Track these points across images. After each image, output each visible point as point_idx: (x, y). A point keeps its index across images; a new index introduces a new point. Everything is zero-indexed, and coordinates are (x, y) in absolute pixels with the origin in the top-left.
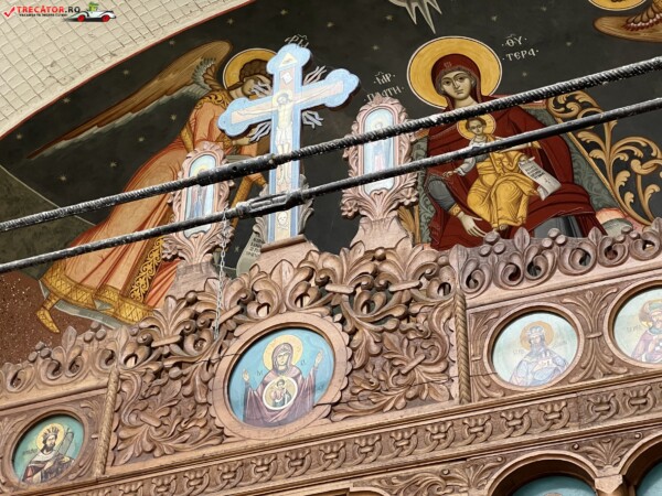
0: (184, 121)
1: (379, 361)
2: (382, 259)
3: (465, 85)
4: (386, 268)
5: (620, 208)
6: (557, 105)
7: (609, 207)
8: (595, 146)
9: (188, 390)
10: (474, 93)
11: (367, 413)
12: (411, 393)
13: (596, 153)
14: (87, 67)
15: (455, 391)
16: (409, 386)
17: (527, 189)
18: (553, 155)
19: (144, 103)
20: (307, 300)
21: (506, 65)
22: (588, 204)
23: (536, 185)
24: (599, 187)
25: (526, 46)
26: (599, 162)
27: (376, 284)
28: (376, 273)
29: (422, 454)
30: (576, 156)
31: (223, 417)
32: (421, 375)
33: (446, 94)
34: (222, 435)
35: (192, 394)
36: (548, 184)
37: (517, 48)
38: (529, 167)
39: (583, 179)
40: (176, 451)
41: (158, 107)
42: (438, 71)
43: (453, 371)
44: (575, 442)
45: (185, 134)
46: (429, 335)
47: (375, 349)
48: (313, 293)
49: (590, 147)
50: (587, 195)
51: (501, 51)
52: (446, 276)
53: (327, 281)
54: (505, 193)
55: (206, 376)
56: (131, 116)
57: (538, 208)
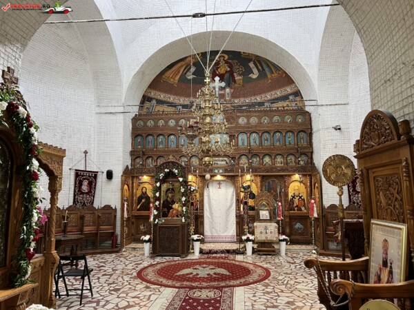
8: (236, 66)
10: (223, 59)
15: (235, 124)
16: (231, 122)
18: (230, 67)
21: (229, 57)
22: (233, 72)
26: (236, 68)
29: (232, 130)
30: (233, 67)
38: (227, 67)
42: (220, 57)
43: (235, 122)
44: (246, 131)
47: (228, 118)
52: (235, 111)
54: (223, 69)
57: (226, 72)
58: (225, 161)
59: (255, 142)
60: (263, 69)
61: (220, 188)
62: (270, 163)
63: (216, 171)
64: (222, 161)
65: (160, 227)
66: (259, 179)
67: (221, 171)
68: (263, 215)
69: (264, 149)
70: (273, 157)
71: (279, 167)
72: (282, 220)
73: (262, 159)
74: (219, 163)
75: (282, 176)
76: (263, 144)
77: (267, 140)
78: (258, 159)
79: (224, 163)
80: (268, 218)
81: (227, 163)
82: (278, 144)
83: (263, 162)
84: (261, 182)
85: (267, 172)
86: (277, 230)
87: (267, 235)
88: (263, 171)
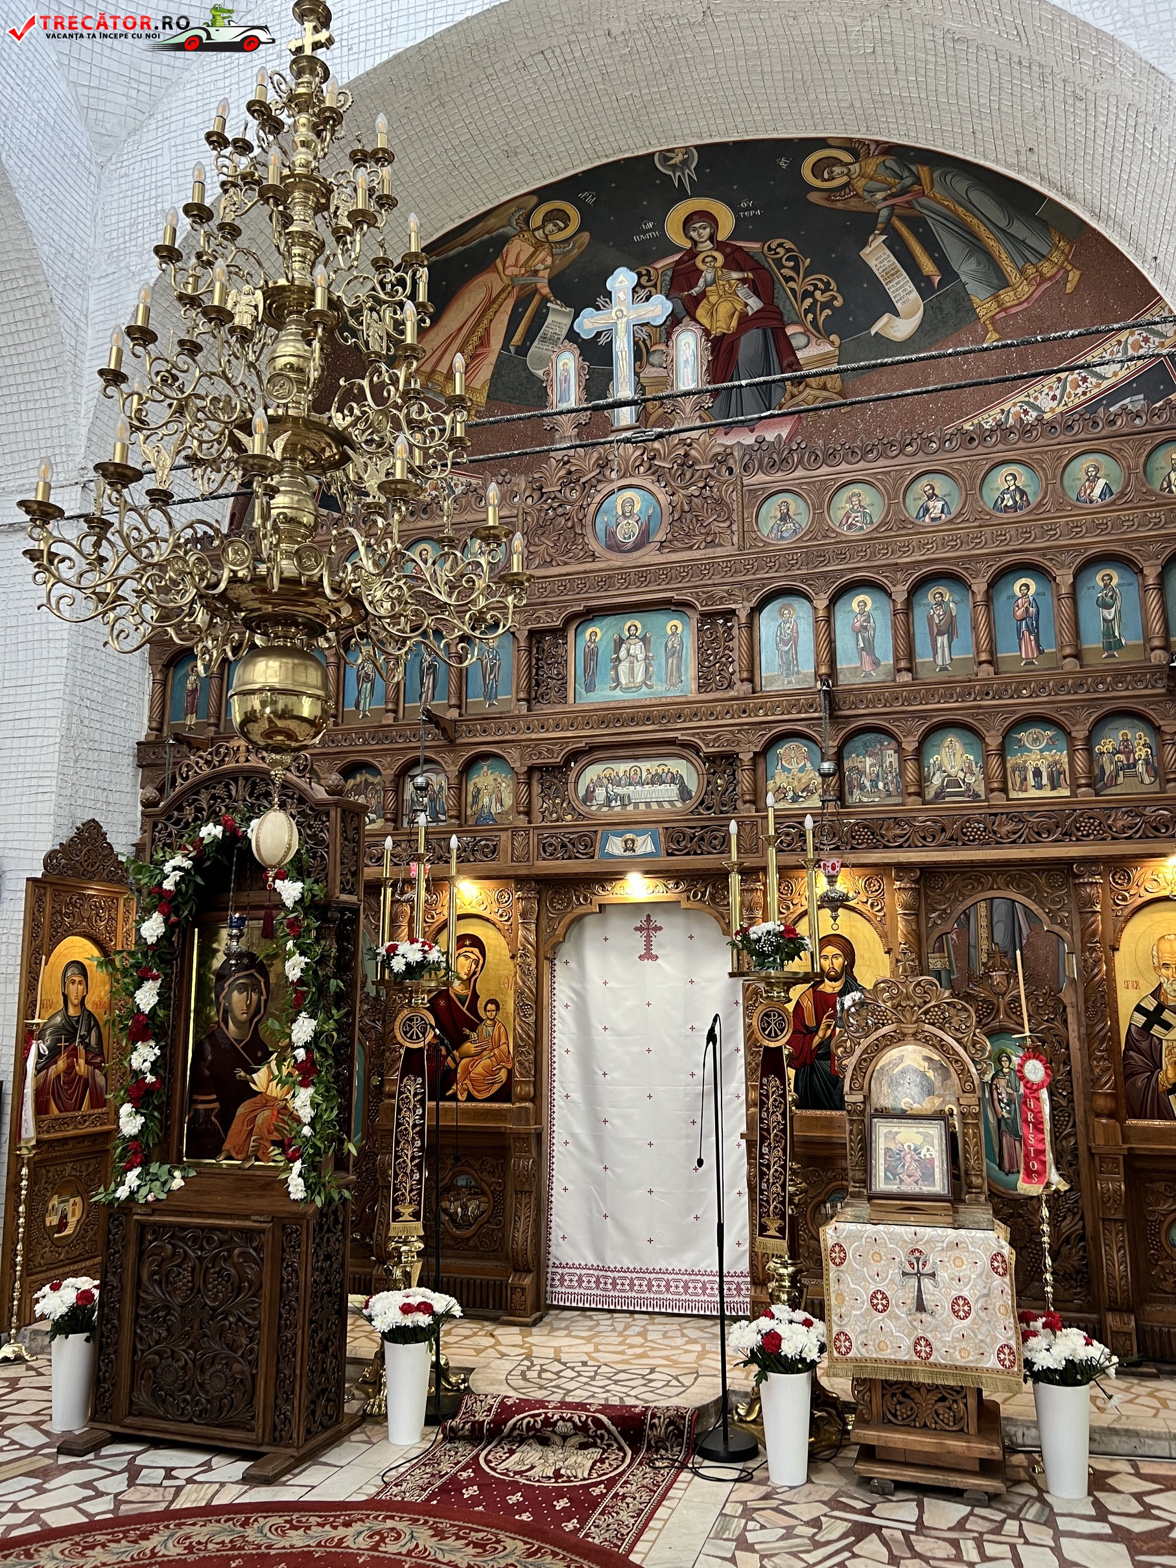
0: (498, 253)
1: (689, 516)
2: (690, 445)
3: (707, 232)
4: (693, 452)
5: (803, 325)
6: (770, 249)
7: (795, 323)
8: (791, 279)
9: (570, 524)
10: (712, 238)
11: (683, 549)
12: (709, 539)
13: (792, 284)
14: (442, 227)
15: (735, 539)
16: (708, 534)
17: (739, 307)
18: (762, 285)
19: (471, 240)
20: (642, 469)
21: (738, 219)
22: (781, 320)
23: (746, 305)
24: (789, 308)
25: (754, 208)
26: (793, 290)
27: (686, 462)
28: (686, 455)
29: (717, 580)
30: (777, 285)
31: (594, 546)
32: (715, 527)
33: (691, 238)
34: (594, 557)
35: (573, 527)
36: (755, 304)
37: (748, 209)
38: (743, 291)
39: (780, 303)
40: (566, 563)
41: (480, 243)
42: (687, 223)
43: (735, 527)
44: (804, 579)
45: (499, 262)
46: (720, 502)
47: (686, 508)
48: (646, 465)
49: (788, 279)
50: (781, 314)
51: (736, 210)
52: (731, 463)
53: (654, 458)
54: (724, 309)
55: (581, 516)
56: (461, 248)
57: (745, 322)
58: (675, 779)
59: (869, 648)
60: (949, 274)
61: (648, 955)
62: (976, 781)
63: (615, 846)
64: (657, 779)
65: (143, 1227)
66: (897, 896)
67: (644, 845)
68: (895, 1157)
69: (932, 690)
70: (993, 741)
71: (1035, 806)
72: (1055, 1199)
73: (919, 755)
74: (639, 793)
75: (1063, 869)
76: (923, 656)
77: (949, 629)
78: (891, 758)
79: (669, 792)
80: (939, 1185)
81: (684, 793)
82: (1027, 650)
83: (922, 780)
84: (914, 911)
85: (953, 842)
86: (1003, 1285)
87: (926, 1326)
88: (926, 838)
